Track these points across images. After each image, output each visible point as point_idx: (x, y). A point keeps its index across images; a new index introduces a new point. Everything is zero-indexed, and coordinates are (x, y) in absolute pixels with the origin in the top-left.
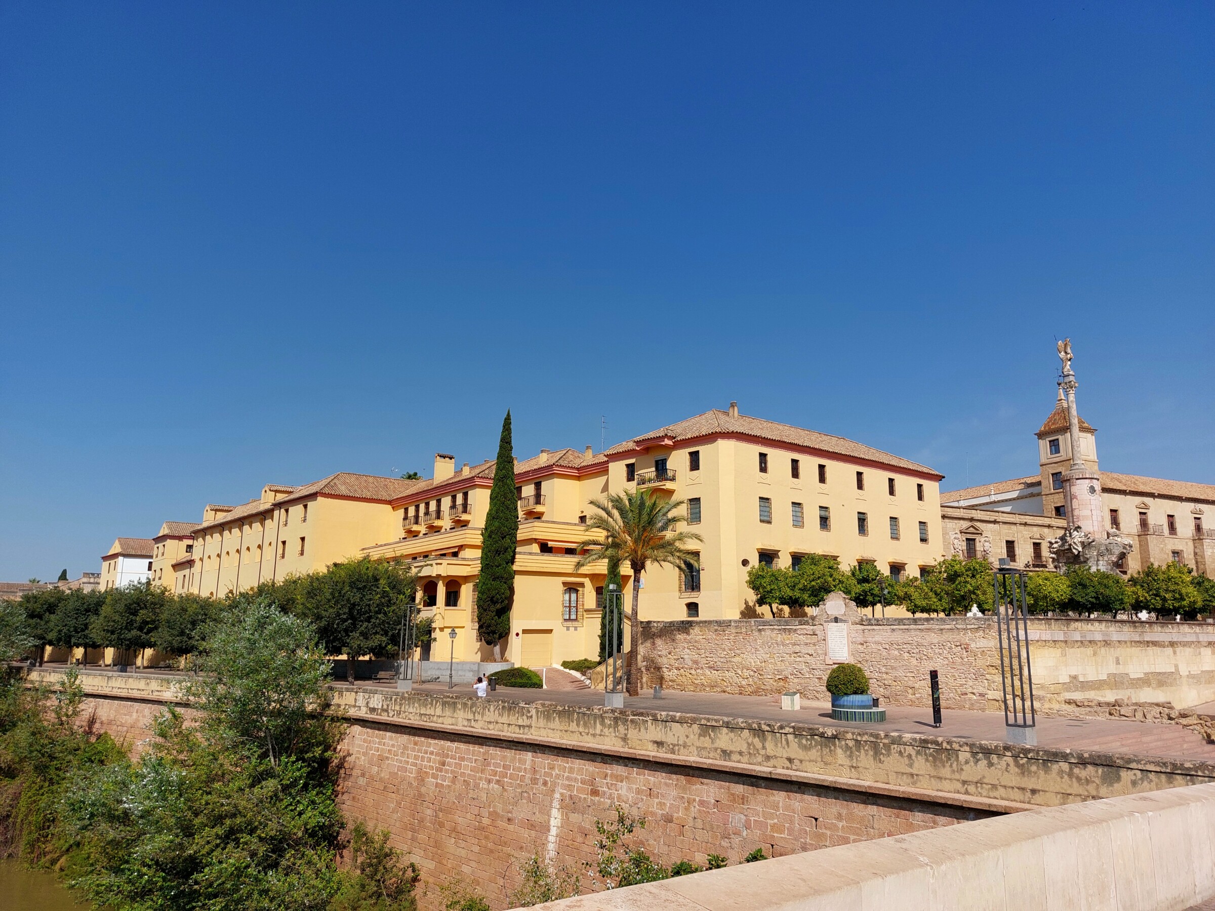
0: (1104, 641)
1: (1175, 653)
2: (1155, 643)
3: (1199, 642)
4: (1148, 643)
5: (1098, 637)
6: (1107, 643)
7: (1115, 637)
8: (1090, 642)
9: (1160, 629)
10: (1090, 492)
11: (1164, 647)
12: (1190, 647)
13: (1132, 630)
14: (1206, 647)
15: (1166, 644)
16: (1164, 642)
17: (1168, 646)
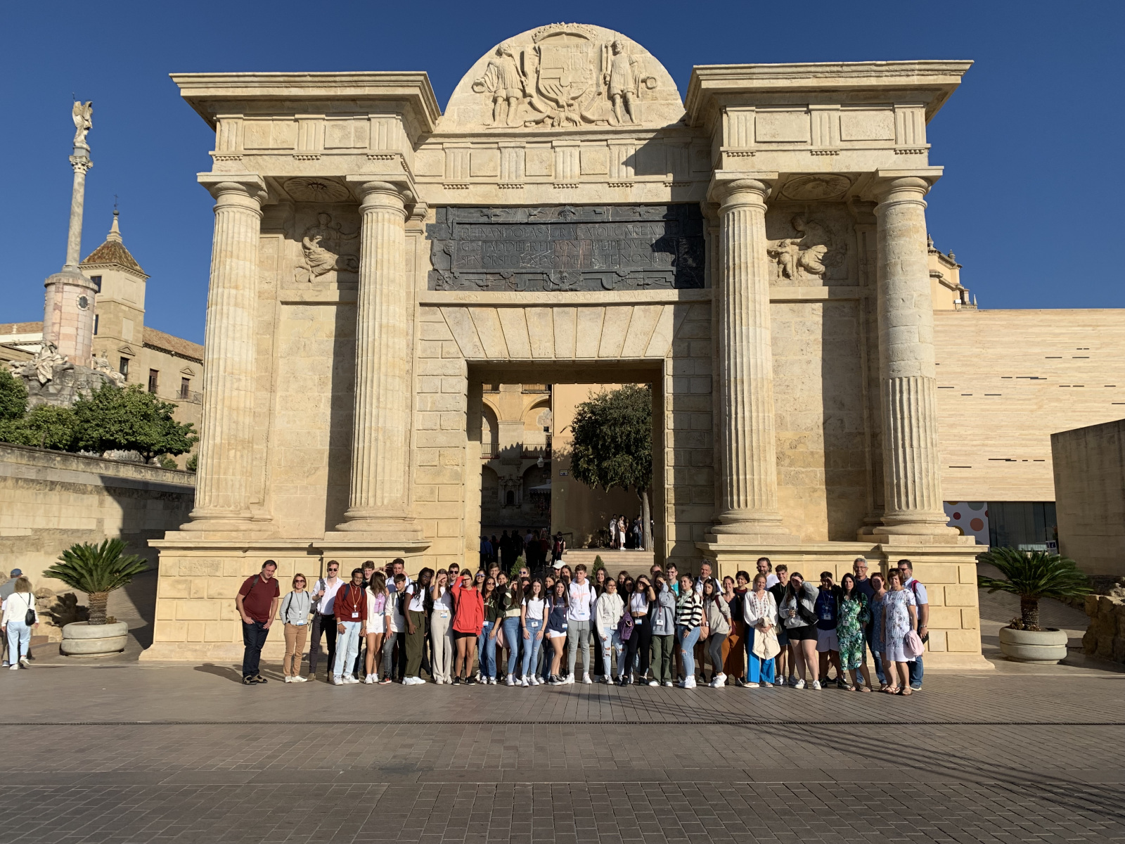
4: (53, 485)
9: (81, 466)
10: (80, 305)
11: (84, 493)
12: (129, 496)
13: (25, 461)
14: (157, 498)
15: (89, 488)
16: (85, 485)
17: (91, 493)
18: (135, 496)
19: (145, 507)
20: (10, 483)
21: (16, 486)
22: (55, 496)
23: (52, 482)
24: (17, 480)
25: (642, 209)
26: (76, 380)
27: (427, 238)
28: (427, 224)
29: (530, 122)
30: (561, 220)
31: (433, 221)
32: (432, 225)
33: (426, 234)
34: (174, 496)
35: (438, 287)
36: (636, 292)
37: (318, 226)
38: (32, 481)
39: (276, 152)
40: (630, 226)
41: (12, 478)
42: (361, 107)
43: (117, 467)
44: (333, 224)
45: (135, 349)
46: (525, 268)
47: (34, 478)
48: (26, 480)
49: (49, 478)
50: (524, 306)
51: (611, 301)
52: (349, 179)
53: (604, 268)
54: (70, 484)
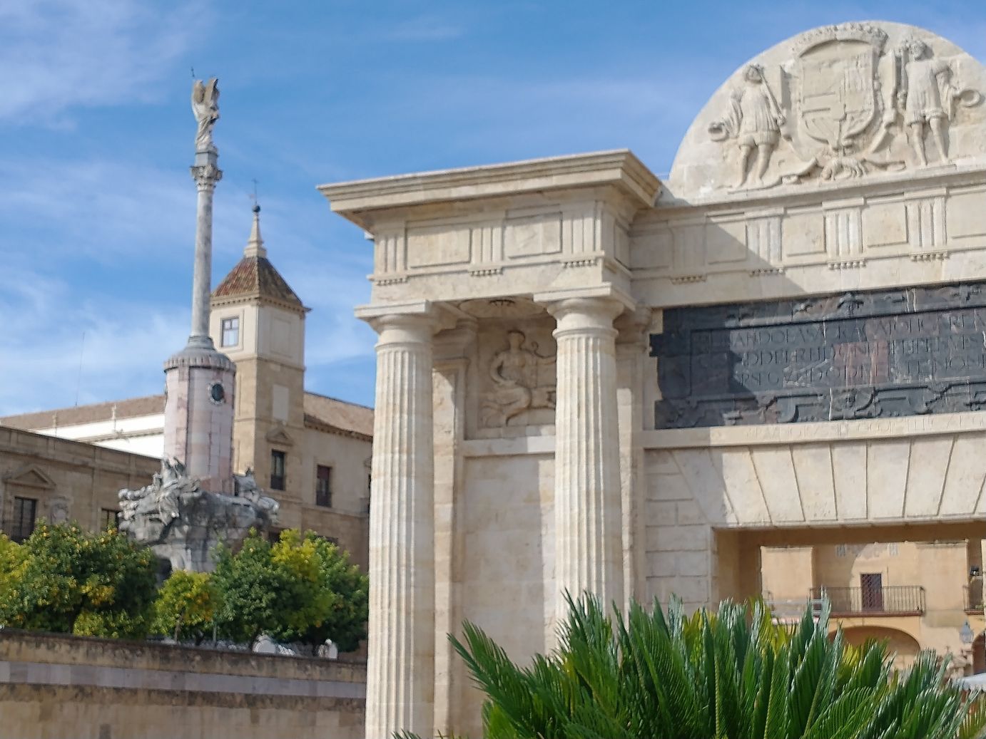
0: (76, 687)
1: (255, 719)
2: (210, 698)
3: (314, 699)
4: (192, 698)
5: (61, 676)
6: (82, 692)
7: (108, 678)
8: (37, 687)
9: (227, 667)
10: (213, 397)
11: (231, 707)
12: (292, 708)
13: (157, 666)
14: (329, 709)
15: (238, 699)
16: (233, 695)
17: (241, 706)
18: (300, 706)
19: (313, 723)
20: (141, 696)
21: (149, 701)
22: (195, 712)
23: (192, 694)
24: (150, 692)
25: (963, 291)
26: (212, 516)
27: (652, 355)
28: (651, 335)
29: (788, 177)
30: (844, 312)
31: (659, 329)
32: (658, 336)
33: (650, 349)
34: (355, 704)
35: (669, 425)
36: (957, 416)
37: (508, 348)
38: (168, 692)
39: (447, 269)
40: (946, 316)
41: (144, 690)
42: (550, 198)
43: (274, 664)
44: (527, 344)
45: (292, 434)
46: (791, 388)
47: (168, 688)
48: (159, 692)
49: (188, 688)
50: (791, 446)
51: (920, 431)
52: (537, 298)
53: (909, 382)
54: (213, 694)
